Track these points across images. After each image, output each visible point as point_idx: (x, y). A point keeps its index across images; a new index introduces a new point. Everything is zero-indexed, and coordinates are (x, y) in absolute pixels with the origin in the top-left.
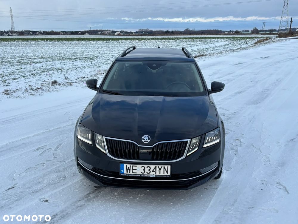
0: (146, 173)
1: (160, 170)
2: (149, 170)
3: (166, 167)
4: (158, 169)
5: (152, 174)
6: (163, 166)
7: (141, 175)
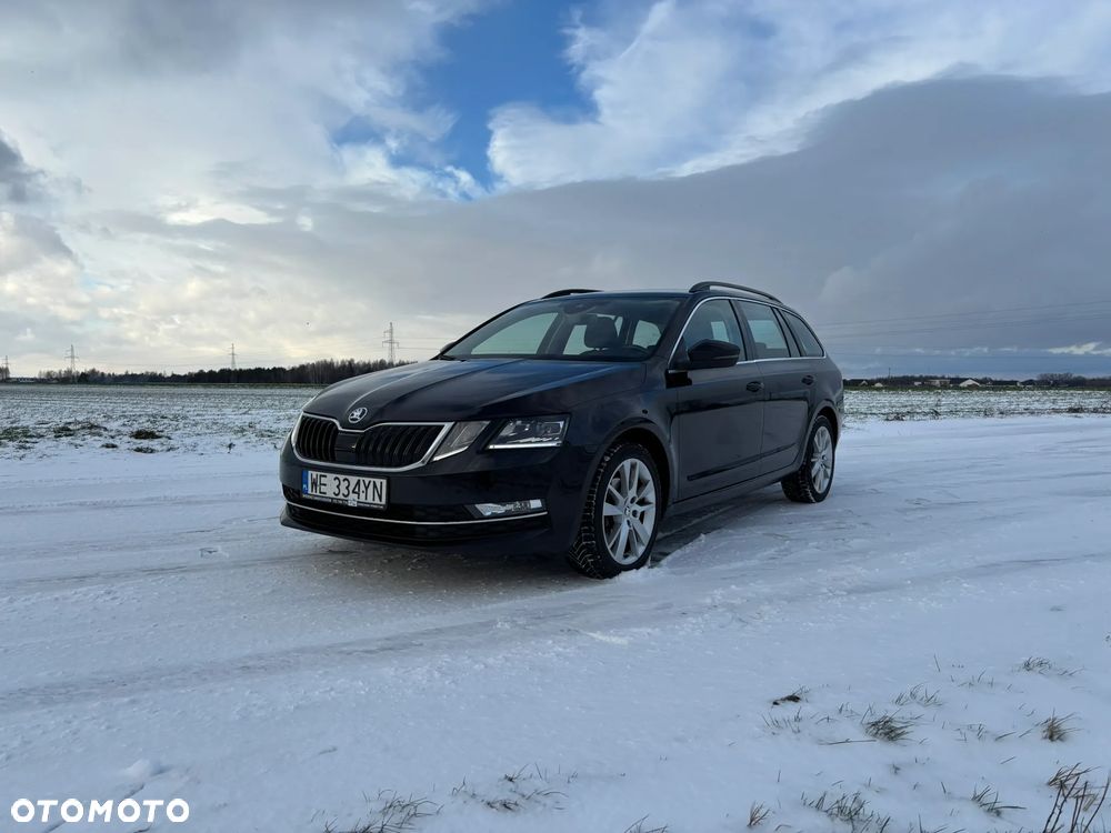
0: (341, 496)
1: (367, 488)
2: (347, 488)
3: (378, 481)
4: (362, 488)
5: (352, 501)
6: (372, 480)
7: (332, 499)
